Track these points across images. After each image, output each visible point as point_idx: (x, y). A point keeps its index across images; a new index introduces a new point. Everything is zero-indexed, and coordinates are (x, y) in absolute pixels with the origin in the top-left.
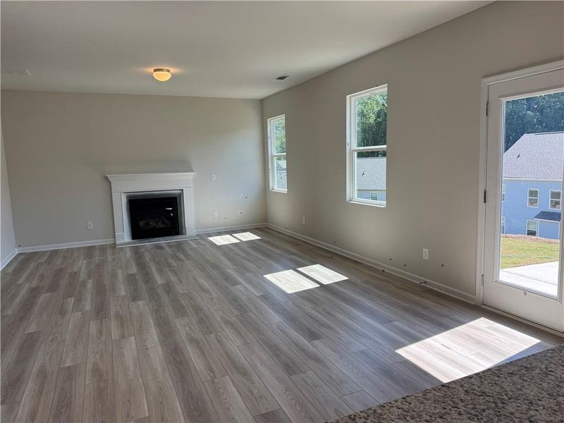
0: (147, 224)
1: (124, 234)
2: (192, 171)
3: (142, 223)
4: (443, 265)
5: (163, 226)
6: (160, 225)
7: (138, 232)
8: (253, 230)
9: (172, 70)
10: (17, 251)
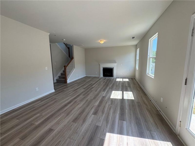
0: (106, 74)
1: (102, 75)
2: (116, 63)
3: (106, 73)
4: (166, 107)
5: (109, 75)
6: (109, 74)
7: (105, 75)
8: (129, 78)
9: (104, 41)
10: (85, 76)
